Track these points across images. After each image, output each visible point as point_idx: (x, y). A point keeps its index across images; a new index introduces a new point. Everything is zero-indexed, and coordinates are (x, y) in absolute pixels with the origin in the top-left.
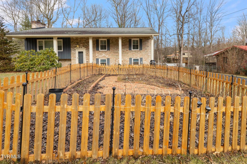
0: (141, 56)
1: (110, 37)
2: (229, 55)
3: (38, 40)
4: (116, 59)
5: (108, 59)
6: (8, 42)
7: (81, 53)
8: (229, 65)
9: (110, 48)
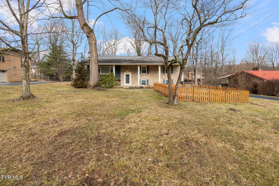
0: (172, 78)
2: (239, 78)
4: (153, 80)
5: (148, 80)
7: (128, 76)
8: (239, 86)
9: (149, 72)
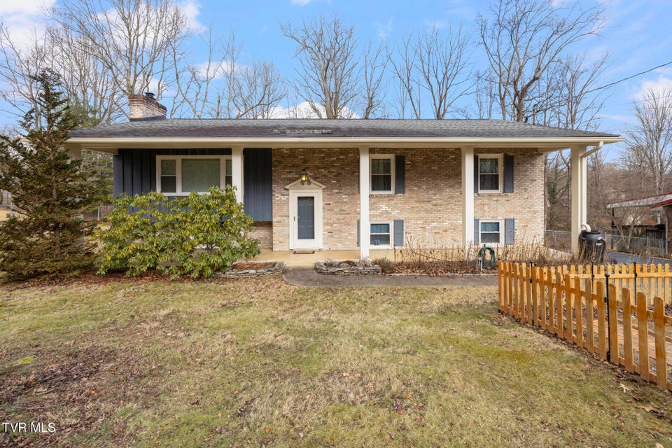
0: (511, 212)
1: (407, 149)
3: (159, 158)
4: (426, 222)
5: (399, 224)
6: (69, 162)
9: (406, 184)
